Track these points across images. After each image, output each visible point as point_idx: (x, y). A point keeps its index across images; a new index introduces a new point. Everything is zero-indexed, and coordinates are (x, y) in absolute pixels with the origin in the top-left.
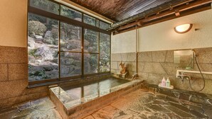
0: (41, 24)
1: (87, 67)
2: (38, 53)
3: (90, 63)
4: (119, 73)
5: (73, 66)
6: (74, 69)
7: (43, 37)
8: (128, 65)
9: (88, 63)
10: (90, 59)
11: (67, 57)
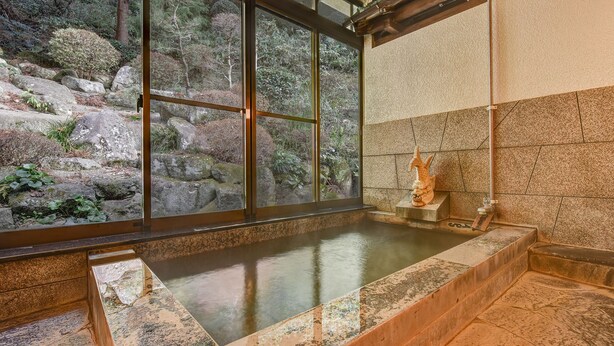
0: (99, 40)
1: (265, 189)
2: (80, 135)
3: (276, 173)
4: (407, 203)
5: (212, 184)
6: (214, 194)
7: (109, 86)
8: (447, 167)
9: (269, 173)
10: (275, 159)
11: (187, 151)
